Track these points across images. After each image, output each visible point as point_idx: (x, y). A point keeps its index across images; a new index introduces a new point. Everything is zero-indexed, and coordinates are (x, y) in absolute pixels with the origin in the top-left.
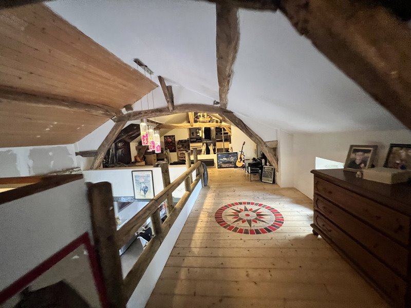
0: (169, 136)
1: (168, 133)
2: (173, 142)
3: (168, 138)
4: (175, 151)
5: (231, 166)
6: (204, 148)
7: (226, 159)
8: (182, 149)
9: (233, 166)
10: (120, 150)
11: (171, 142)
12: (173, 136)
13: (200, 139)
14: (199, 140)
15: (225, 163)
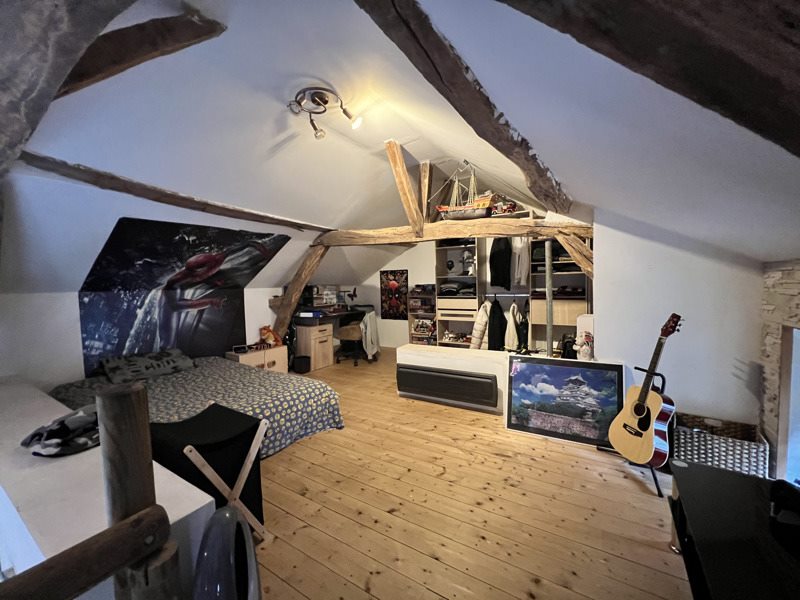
0: (393, 273)
1: (392, 263)
2: (403, 289)
3: (391, 277)
4: (406, 318)
5: (577, 428)
6: (481, 319)
7: (551, 390)
8: (420, 312)
9: (591, 434)
10: (194, 312)
11: (397, 290)
12: (404, 273)
13: (469, 286)
14: (467, 288)
15: (546, 406)
